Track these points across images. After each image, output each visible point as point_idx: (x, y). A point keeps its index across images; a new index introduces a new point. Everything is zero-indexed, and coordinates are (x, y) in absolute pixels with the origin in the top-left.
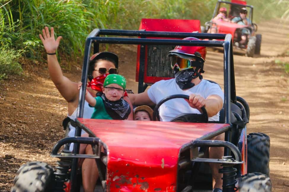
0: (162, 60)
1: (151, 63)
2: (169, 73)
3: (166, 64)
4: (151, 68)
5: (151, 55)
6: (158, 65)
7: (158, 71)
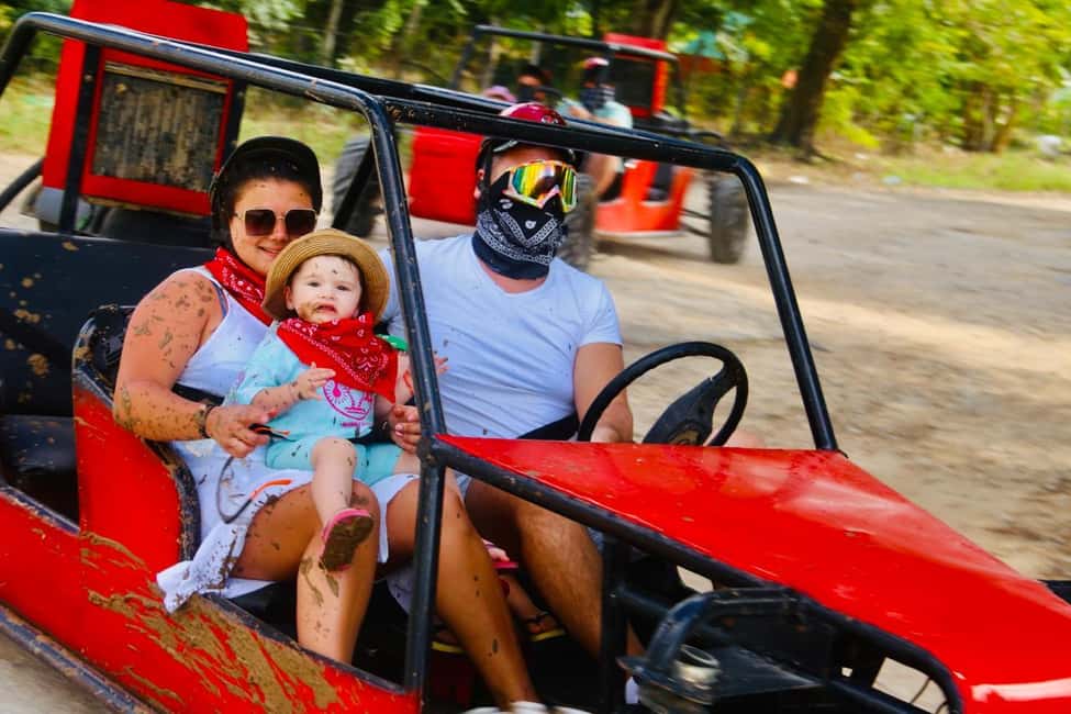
0: (140, 126)
1: (105, 133)
2: (153, 171)
3: (150, 141)
4: (106, 149)
5: (108, 107)
6: (126, 143)
7: (124, 159)
